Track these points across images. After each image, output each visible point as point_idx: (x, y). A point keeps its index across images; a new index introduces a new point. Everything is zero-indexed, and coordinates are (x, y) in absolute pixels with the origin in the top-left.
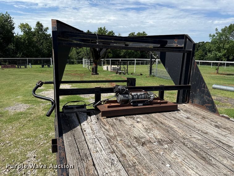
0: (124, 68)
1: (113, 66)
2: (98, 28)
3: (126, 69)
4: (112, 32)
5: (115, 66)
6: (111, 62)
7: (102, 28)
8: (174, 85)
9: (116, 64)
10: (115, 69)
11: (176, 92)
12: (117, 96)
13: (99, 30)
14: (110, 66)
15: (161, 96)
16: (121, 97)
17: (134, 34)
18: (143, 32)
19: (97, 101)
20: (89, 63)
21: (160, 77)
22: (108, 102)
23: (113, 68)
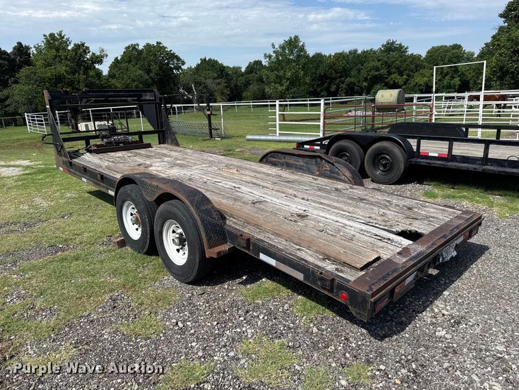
0: (121, 124)
1: (97, 123)
2: (45, 36)
3: (126, 125)
4: (83, 45)
5: (102, 123)
6: (93, 115)
7: (56, 35)
8: (153, 129)
9: (105, 119)
10: (104, 128)
11: (157, 135)
12: (102, 140)
13: (48, 41)
14: (92, 123)
15: (141, 138)
16: (105, 140)
17: (137, 47)
18: (157, 43)
19: (87, 145)
20: (42, 121)
21: (185, 134)
22: (96, 145)
23: (98, 125)
